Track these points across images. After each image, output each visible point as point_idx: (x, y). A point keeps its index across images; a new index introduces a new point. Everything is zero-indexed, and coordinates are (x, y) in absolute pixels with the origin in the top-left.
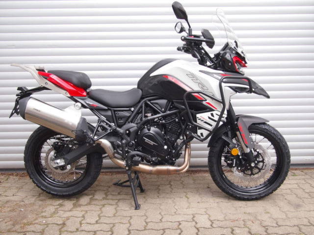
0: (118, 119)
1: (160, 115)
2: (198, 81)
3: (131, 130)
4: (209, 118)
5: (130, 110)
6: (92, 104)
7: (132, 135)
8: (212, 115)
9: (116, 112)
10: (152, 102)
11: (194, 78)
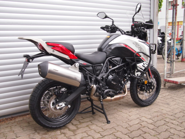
0: (96, 71)
1: (117, 66)
2: (139, 46)
3: (104, 77)
4: (143, 66)
5: (101, 65)
6: (83, 63)
7: (104, 80)
8: (144, 64)
9: (95, 67)
10: (112, 59)
11: (137, 45)
